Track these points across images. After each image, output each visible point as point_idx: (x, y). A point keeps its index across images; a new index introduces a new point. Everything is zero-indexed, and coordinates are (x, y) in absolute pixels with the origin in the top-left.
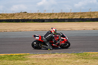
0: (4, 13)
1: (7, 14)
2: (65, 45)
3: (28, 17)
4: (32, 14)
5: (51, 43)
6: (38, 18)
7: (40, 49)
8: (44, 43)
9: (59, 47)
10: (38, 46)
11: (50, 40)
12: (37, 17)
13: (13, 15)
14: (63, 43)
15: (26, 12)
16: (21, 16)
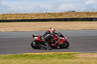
0: (53, 12)
1: (56, 13)
2: (64, 44)
3: (77, 16)
4: (80, 13)
5: (50, 43)
6: (87, 17)
7: (40, 48)
8: (43, 43)
9: (58, 47)
10: (37, 46)
11: (49, 40)
12: (85, 16)
13: (62, 14)
14: (62, 43)
15: (74, 11)
16: (69, 15)
